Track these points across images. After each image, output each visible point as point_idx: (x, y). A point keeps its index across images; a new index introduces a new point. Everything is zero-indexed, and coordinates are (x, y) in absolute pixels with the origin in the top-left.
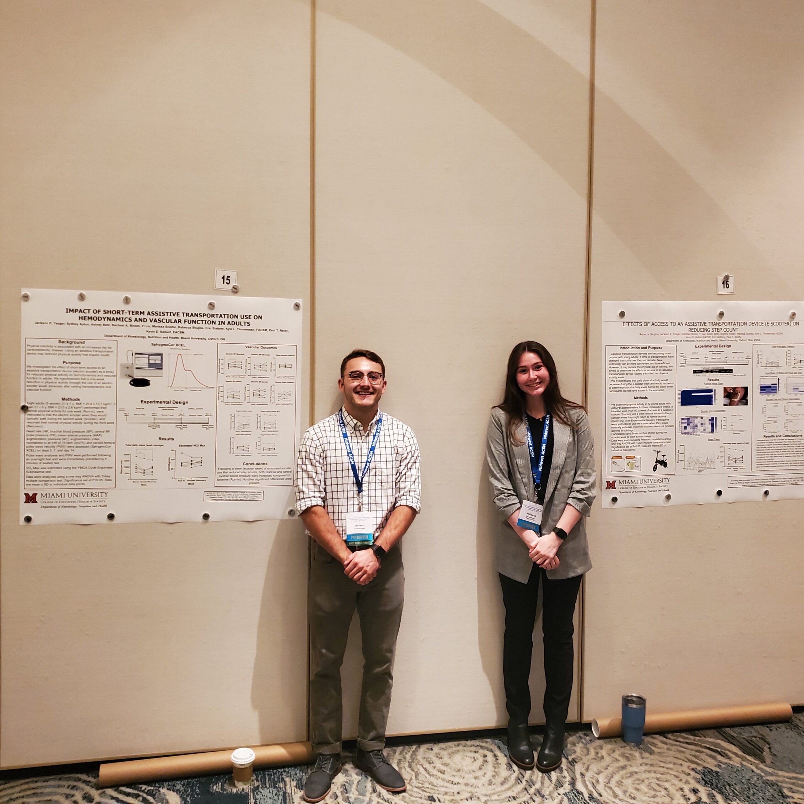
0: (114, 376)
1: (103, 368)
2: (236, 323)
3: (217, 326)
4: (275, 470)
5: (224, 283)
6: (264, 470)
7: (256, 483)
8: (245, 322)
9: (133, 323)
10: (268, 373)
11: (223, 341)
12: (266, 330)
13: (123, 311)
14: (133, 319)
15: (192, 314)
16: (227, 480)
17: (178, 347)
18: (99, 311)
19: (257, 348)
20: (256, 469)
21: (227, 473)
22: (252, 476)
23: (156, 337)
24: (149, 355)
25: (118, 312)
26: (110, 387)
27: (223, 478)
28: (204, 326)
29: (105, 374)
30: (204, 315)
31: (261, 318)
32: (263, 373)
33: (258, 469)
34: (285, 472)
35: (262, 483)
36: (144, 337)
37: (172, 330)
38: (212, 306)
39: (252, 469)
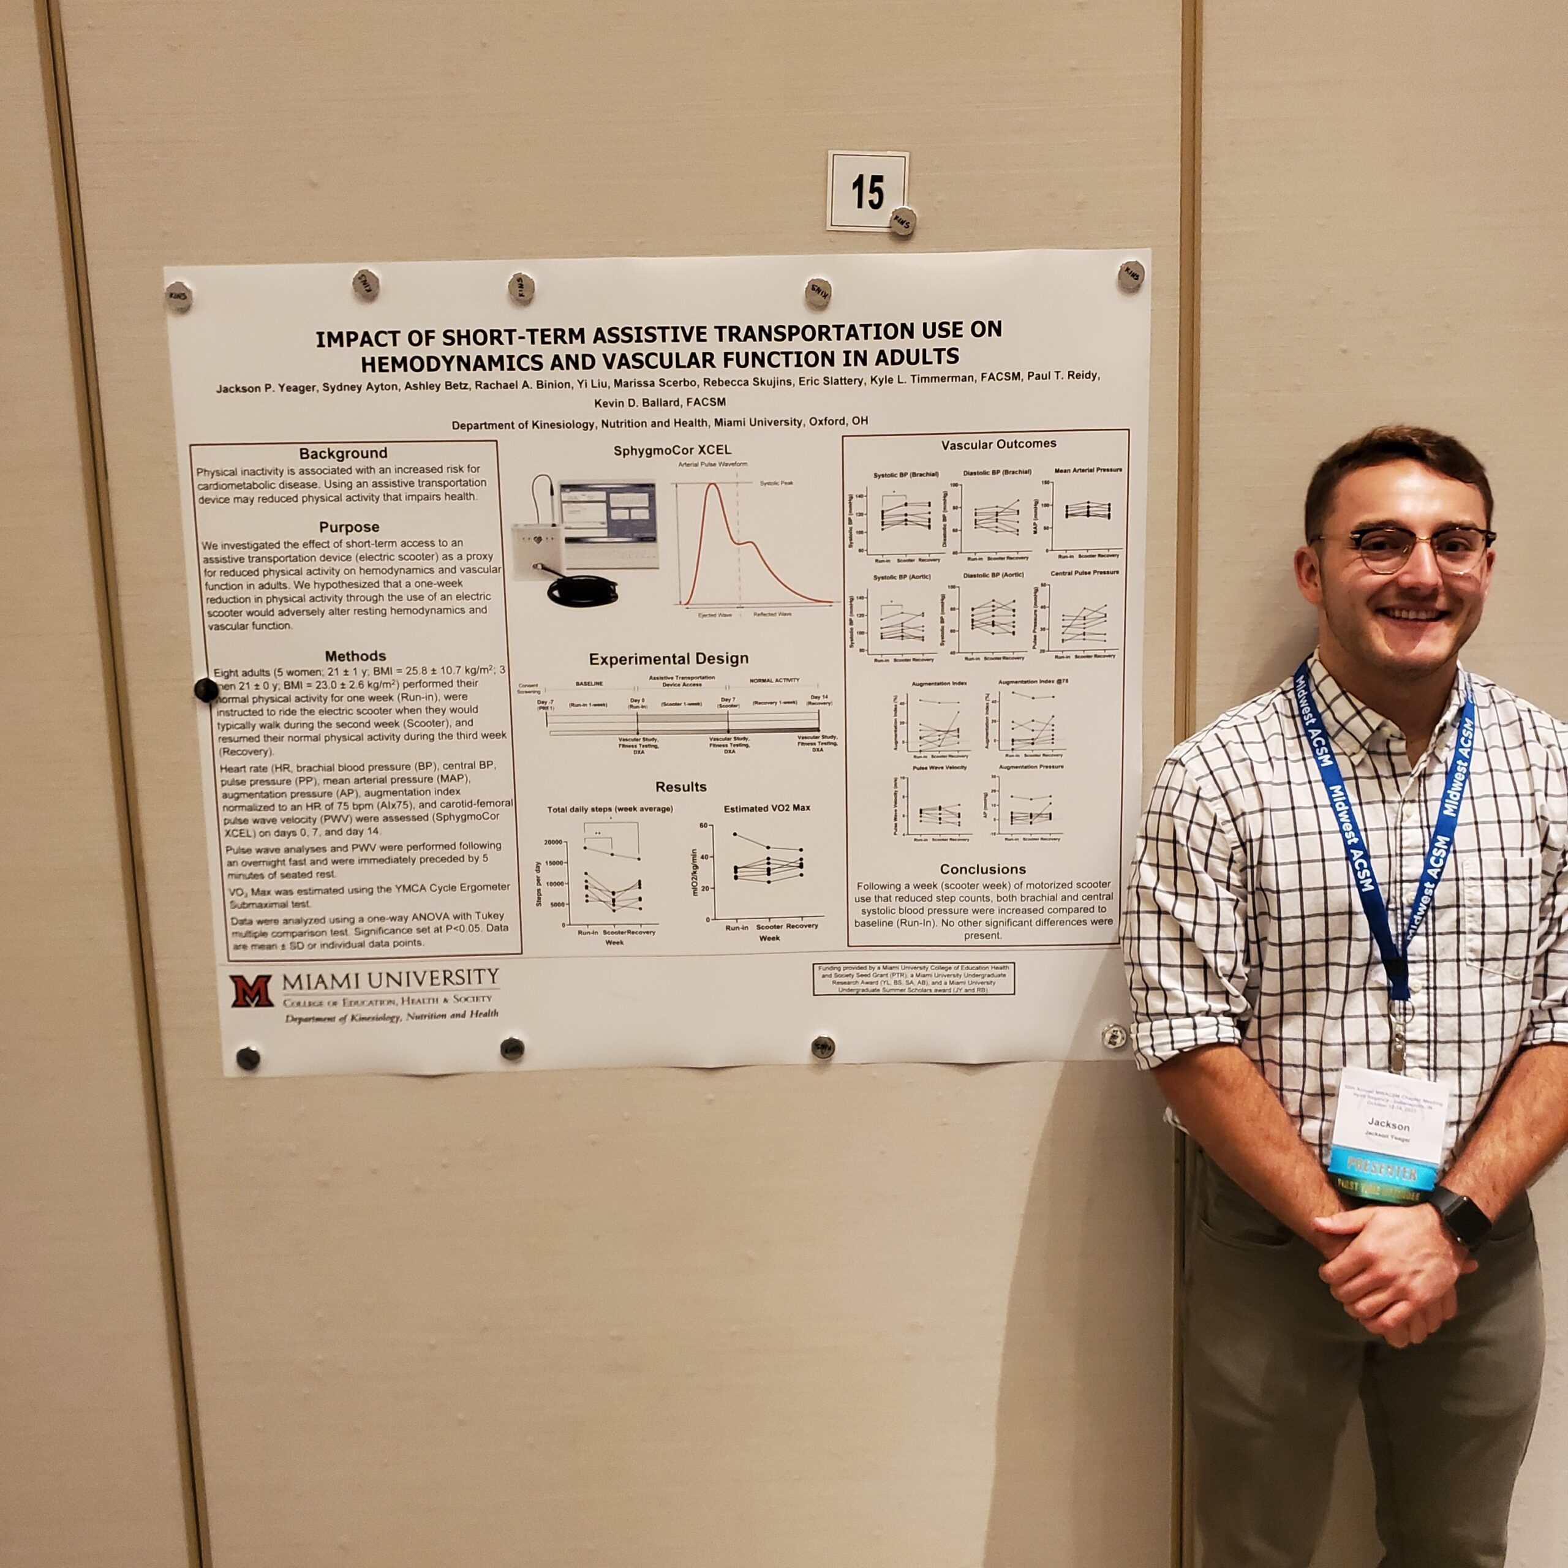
0: (496, 570)
1: (455, 544)
2: (905, 357)
3: (838, 370)
4: (1052, 892)
5: (860, 205)
6: (1014, 892)
7: (987, 936)
8: (939, 351)
9: (547, 374)
10: (1025, 541)
11: (861, 429)
12: (1016, 376)
13: (510, 332)
14: (547, 362)
15: (750, 328)
16: (890, 924)
17: (707, 458)
18: (428, 336)
19: (985, 446)
20: (986, 887)
21: (887, 899)
22: (975, 911)
23: (629, 424)
24: (609, 491)
25: (495, 337)
26: (484, 610)
27: (873, 918)
28: (792, 373)
29: (464, 564)
30: (794, 331)
31: (999, 333)
32: (1005, 543)
33: (992, 886)
34: (1089, 898)
35: (1008, 935)
36: (587, 426)
37: (681, 393)
38: (819, 293)
39: (972, 886)
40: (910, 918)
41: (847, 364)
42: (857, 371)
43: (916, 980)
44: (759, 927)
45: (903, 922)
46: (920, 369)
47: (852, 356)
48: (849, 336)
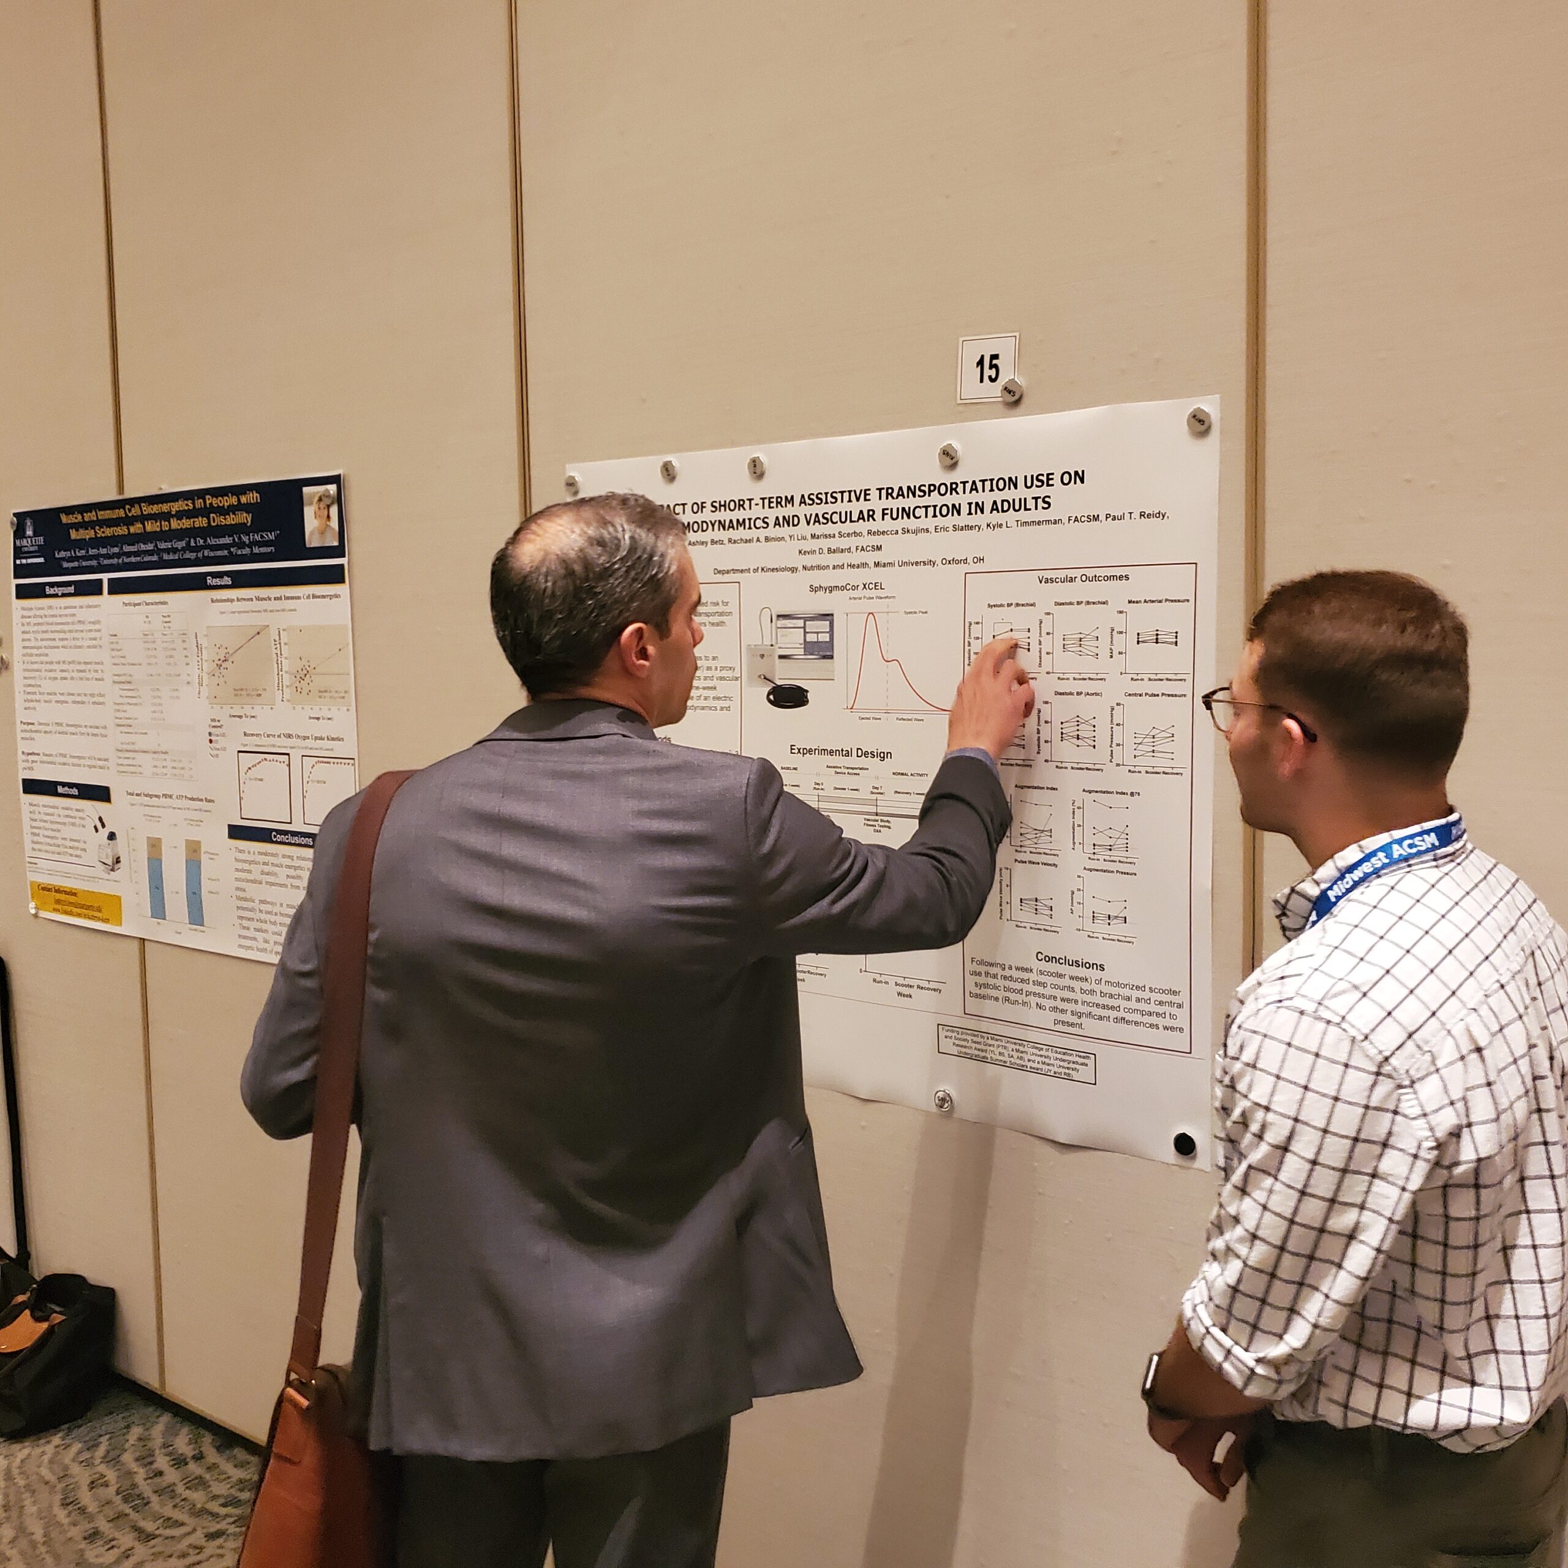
0: (737, 679)
3: (964, 519)
4: (1126, 992)
6: (1094, 986)
7: (1072, 1025)
8: (1036, 499)
9: (772, 531)
10: (1103, 665)
11: (979, 567)
12: (1096, 518)
13: (750, 500)
14: (771, 522)
16: (997, 999)
17: (868, 593)
18: (702, 506)
19: (1072, 580)
23: (819, 567)
24: (806, 619)
25: (741, 505)
26: (728, 709)
27: (983, 991)
30: (932, 488)
31: (1082, 481)
32: (1088, 665)
33: (1077, 978)
34: (1161, 1003)
35: (1091, 1027)
36: (793, 570)
37: (853, 542)
38: (949, 458)
39: (1061, 976)
40: (1013, 996)
41: (970, 513)
42: (978, 519)
43: (1015, 1054)
44: (897, 984)
45: (1007, 999)
46: (1023, 515)
47: (973, 506)
48: (972, 490)
